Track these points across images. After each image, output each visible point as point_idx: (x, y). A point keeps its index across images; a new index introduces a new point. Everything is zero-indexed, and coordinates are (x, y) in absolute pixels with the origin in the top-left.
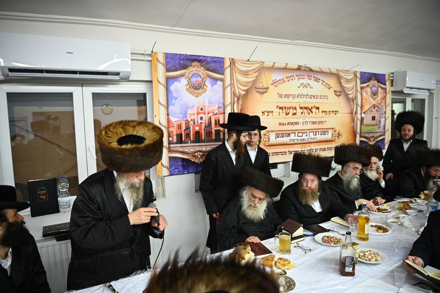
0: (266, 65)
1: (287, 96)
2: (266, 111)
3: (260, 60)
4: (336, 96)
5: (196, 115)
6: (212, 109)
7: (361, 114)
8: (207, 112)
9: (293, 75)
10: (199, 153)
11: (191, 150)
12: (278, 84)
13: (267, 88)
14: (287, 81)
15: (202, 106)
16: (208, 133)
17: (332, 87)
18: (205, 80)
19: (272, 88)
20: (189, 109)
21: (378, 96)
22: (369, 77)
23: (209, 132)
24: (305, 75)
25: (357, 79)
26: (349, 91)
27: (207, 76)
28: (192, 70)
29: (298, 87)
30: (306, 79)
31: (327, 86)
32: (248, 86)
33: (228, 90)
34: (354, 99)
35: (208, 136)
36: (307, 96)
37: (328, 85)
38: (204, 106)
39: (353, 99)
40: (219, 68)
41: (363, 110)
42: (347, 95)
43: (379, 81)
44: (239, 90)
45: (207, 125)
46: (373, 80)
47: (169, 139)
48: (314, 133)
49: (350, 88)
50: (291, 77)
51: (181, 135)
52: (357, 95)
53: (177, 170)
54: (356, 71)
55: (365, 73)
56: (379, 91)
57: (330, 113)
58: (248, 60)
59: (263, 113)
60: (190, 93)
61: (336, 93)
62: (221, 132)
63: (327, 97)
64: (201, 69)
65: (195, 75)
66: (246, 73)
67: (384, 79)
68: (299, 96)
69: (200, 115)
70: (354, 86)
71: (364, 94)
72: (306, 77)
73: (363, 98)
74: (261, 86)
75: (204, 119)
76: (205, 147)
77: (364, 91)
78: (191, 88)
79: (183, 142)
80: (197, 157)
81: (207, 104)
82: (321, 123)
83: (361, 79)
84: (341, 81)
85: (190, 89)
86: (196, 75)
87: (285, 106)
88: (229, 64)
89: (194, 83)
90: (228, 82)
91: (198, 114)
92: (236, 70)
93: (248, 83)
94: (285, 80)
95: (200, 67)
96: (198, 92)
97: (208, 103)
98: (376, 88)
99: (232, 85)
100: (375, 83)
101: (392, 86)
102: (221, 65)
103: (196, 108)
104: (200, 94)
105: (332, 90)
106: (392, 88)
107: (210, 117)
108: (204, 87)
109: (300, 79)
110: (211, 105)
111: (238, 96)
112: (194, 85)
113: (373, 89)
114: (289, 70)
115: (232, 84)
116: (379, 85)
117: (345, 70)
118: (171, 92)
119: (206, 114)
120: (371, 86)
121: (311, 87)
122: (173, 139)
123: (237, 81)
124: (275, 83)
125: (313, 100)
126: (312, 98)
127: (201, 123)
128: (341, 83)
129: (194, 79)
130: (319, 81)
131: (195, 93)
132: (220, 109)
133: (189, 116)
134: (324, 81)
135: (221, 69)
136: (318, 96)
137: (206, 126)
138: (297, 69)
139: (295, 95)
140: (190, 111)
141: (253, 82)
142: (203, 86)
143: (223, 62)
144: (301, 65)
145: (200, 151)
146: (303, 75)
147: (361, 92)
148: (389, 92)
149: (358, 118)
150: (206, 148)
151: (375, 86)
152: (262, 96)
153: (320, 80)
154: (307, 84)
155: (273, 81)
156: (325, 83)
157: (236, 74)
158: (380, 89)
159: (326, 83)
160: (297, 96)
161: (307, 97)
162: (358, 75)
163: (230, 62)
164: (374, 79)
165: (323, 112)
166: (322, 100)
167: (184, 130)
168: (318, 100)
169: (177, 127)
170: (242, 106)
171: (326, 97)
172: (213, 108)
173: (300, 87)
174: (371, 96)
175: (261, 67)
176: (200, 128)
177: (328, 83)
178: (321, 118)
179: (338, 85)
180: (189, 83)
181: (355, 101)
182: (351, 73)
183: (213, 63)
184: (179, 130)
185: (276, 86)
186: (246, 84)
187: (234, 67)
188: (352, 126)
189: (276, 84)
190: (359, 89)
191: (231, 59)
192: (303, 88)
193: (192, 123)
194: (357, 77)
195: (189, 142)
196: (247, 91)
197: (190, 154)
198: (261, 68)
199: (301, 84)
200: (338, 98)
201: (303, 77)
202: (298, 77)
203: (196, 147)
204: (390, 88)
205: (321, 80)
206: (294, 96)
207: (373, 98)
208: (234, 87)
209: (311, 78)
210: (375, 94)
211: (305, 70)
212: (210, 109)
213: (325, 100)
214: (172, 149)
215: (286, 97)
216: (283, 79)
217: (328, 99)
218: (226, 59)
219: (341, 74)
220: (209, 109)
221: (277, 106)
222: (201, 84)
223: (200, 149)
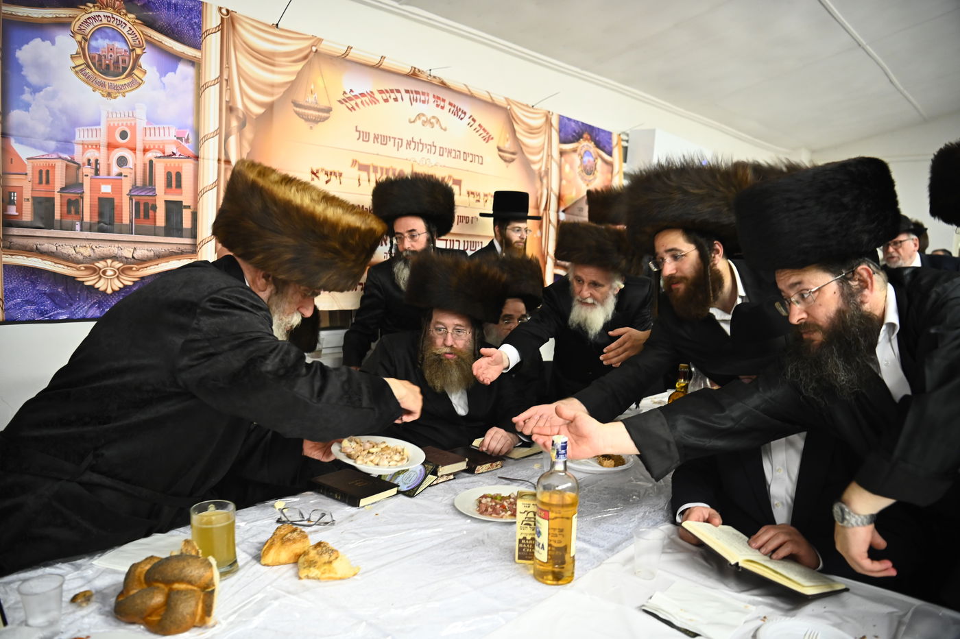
0: (323, 47)
1: (382, 139)
2: (322, 170)
3: (310, 33)
4: (503, 161)
5: (103, 150)
6: (157, 138)
7: (558, 212)
8: (139, 146)
9: (397, 88)
10: (109, 261)
11: (82, 250)
12: (356, 104)
13: (329, 110)
14: (381, 101)
15: (127, 125)
16: (142, 208)
17: (492, 139)
18: (138, 51)
19: (340, 111)
20: (81, 128)
21: (595, 178)
22: (577, 131)
23: (146, 204)
24: (428, 95)
25: (552, 129)
26: (533, 154)
27: (146, 40)
28: (97, 14)
29: (411, 122)
30: (432, 105)
31: (481, 131)
32: (272, 95)
33: (212, 97)
34: (543, 174)
35: (142, 216)
36: (433, 148)
37: (484, 130)
38: (133, 128)
39: (540, 174)
40: (185, 28)
41: (562, 203)
42: (527, 164)
43: (598, 145)
44: (246, 100)
45: (139, 183)
46: (586, 139)
47: (5, 209)
48: (448, 242)
49: (533, 148)
50: (392, 91)
51: (51, 201)
52: (549, 167)
53: (33, 307)
54: (549, 112)
55: (569, 120)
56: (598, 167)
57: (486, 198)
58: (277, 25)
59: (313, 173)
60: (87, 83)
61: (502, 154)
62: (184, 210)
63: (480, 158)
64: (127, 19)
65: (105, 32)
66: (267, 59)
67: (610, 143)
68: (413, 145)
69: (117, 149)
70: (544, 144)
71: (567, 168)
72: (432, 99)
73: (563, 176)
74: (311, 100)
75: (130, 164)
76: (133, 245)
77: (566, 161)
78: (88, 66)
79: (57, 225)
80: (104, 272)
81: (141, 124)
82: (464, 221)
83: (560, 131)
84: (516, 127)
85: (88, 71)
86: (108, 30)
87: (375, 164)
88: (219, 22)
89: (100, 53)
90: (212, 70)
91: (111, 146)
92: (237, 42)
93: (272, 86)
94: (378, 96)
95: (124, 11)
96: (115, 83)
97: (146, 121)
98: (592, 159)
99: (224, 83)
100: (590, 148)
101: (625, 161)
102: (191, 19)
103: (103, 127)
104: (120, 90)
105: (493, 145)
106: (624, 165)
107: (151, 162)
108: (136, 72)
109: (416, 101)
110: (157, 126)
111: (241, 115)
112: (100, 60)
113: (586, 159)
114: (387, 75)
115: (223, 80)
116: (598, 153)
117: (525, 103)
118: (20, 67)
119: (139, 154)
120: (582, 152)
121: (442, 128)
122: (20, 209)
123: (239, 74)
124: (350, 99)
125: (447, 160)
126: (445, 154)
127: (120, 174)
128: (514, 131)
129: (101, 44)
130: (462, 116)
131: (103, 85)
132: (184, 143)
133: (81, 151)
134: (475, 118)
135: (192, 32)
136: (460, 152)
137: (135, 187)
138: (407, 75)
139: (402, 140)
140: (81, 136)
141: (289, 85)
142: (133, 69)
143: (200, 12)
144: (421, 69)
145: (114, 258)
146: (423, 94)
147: (561, 161)
148: (618, 172)
149: (550, 220)
150: (135, 249)
151: (590, 154)
152: (311, 128)
153: (465, 113)
154: (434, 117)
155: (345, 93)
156: (476, 125)
157: (238, 55)
158: (599, 162)
159: (480, 125)
160: (407, 143)
161: (433, 151)
162: (555, 122)
163: (222, 19)
164: (589, 137)
165: (470, 193)
166: (467, 165)
167: (62, 189)
168: (459, 163)
169: (37, 175)
170: (252, 145)
171: (477, 158)
172: (162, 138)
173: (414, 122)
174: (580, 175)
175: (311, 51)
176: (117, 188)
177: (484, 126)
178: (466, 207)
179: (508, 136)
180: (83, 49)
181: (545, 181)
182: (538, 113)
183: (169, 8)
184: (43, 187)
185: (352, 107)
186: (269, 89)
187: (234, 34)
188: (537, 237)
189: (353, 103)
190: (556, 154)
191: (224, 11)
192: (423, 125)
193: (88, 170)
194: (551, 125)
195: (78, 227)
196: (270, 108)
197: (78, 262)
198: (312, 54)
199: (418, 115)
200: (507, 167)
201: (423, 98)
202: (412, 96)
203: (101, 244)
204: (621, 167)
205: (468, 115)
206: (399, 143)
207: (586, 180)
208: (231, 91)
209: (442, 104)
210: (589, 171)
211: (430, 83)
212: (153, 138)
213: (475, 166)
214: (15, 240)
215: (379, 140)
216: (371, 92)
217: (482, 164)
218: (209, 7)
219: (517, 111)
220: (148, 138)
221: (354, 162)
222: (124, 61)
223: (113, 249)
